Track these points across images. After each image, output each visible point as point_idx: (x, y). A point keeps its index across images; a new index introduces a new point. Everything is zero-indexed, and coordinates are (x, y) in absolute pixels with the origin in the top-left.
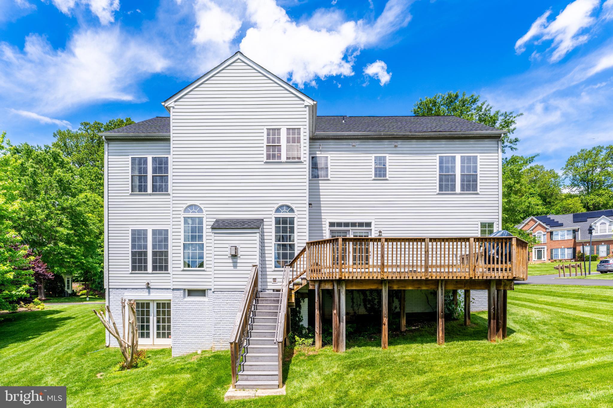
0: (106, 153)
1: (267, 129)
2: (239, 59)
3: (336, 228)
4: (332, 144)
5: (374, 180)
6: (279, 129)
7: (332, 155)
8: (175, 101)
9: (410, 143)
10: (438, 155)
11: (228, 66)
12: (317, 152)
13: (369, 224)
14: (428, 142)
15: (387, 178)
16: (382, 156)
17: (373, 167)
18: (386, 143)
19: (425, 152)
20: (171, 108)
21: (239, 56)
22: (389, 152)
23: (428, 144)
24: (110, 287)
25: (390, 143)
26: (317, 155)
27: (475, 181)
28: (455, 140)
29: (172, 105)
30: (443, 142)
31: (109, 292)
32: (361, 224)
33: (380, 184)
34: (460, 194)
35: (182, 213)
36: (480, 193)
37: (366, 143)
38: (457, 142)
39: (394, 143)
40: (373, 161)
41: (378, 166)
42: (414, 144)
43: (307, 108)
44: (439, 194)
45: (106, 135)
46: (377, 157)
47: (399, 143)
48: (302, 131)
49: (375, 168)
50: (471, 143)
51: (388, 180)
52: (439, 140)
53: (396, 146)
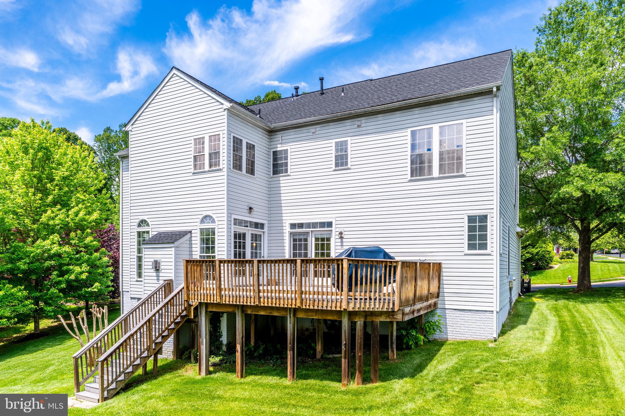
0: (121, 169)
1: (194, 139)
2: (174, 74)
3: (297, 230)
4: (291, 134)
5: (335, 170)
6: (204, 138)
7: (292, 147)
8: (132, 125)
9: (374, 120)
10: (409, 130)
11: (167, 82)
12: (279, 146)
13: (330, 224)
14: (398, 114)
15: (349, 166)
16: (343, 141)
17: (333, 155)
18: (348, 124)
19: (393, 128)
20: (130, 132)
21: (174, 71)
22: (351, 134)
23: (397, 117)
24: (124, 290)
25: (352, 123)
26: (279, 149)
27: (459, 158)
28: (432, 106)
29: (130, 129)
30: (417, 111)
31: (123, 294)
32: (322, 225)
33: (342, 175)
34: (439, 178)
35: (136, 227)
36: (467, 175)
37: (327, 128)
38: (435, 108)
39: (357, 122)
40: (334, 148)
41: (339, 154)
42: (381, 120)
43: (226, 111)
44: (410, 181)
45: (119, 154)
46: (338, 142)
47: (363, 121)
48: (221, 136)
49: (336, 156)
50: (455, 106)
51: (350, 169)
52: (411, 110)
53: (359, 126)
